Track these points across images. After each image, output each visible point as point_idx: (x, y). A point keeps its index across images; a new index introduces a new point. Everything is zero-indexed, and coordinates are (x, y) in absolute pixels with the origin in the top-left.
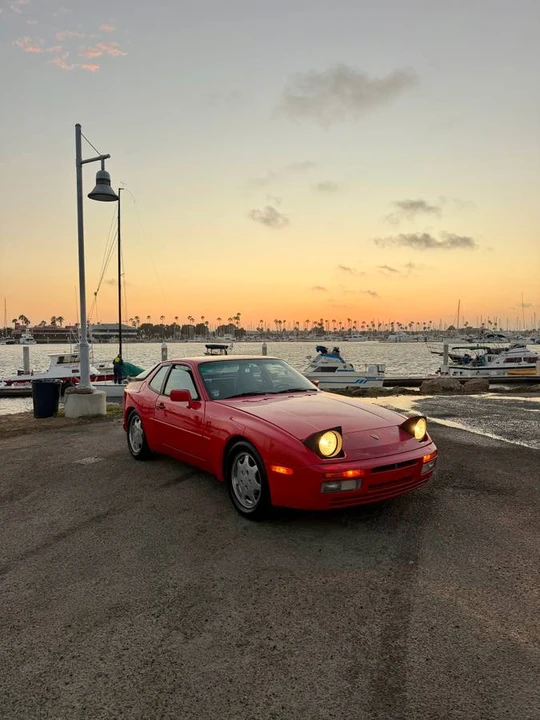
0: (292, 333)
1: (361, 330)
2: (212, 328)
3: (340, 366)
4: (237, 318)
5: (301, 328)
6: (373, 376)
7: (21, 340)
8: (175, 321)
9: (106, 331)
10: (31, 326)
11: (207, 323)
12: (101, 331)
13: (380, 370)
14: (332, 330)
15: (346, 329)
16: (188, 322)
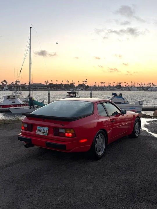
0: (108, 87)
1: (137, 86)
2: (76, 85)
3: (123, 101)
4: (86, 81)
5: (112, 85)
6: (137, 106)
7: (4, 89)
8: (62, 82)
9: (35, 86)
10: (8, 84)
11: (74, 83)
12: (34, 86)
13: (140, 103)
14: (125, 86)
15: (130, 86)
16: (67, 83)
